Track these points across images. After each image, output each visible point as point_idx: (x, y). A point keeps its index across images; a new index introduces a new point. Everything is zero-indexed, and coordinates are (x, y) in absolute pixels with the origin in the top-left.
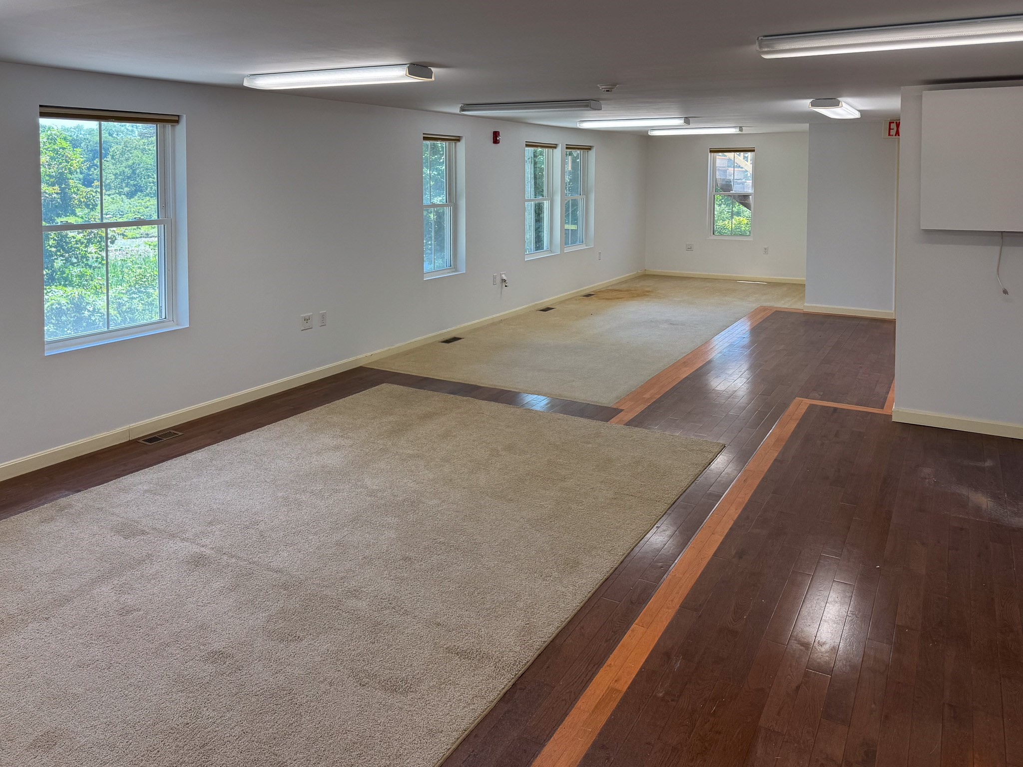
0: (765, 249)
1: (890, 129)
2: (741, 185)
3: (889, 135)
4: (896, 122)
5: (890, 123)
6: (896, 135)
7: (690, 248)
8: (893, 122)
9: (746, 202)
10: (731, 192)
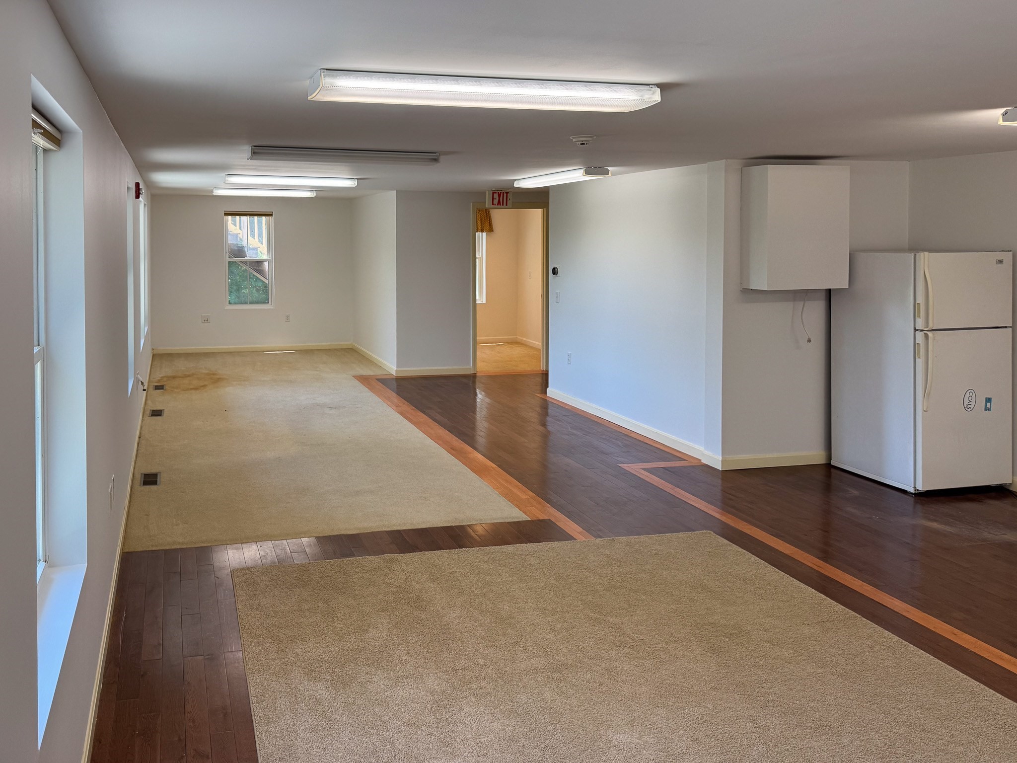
0: (287, 316)
1: (493, 199)
2: (255, 251)
3: (493, 204)
4: (498, 193)
5: (493, 193)
6: (498, 205)
7: (207, 321)
8: (496, 193)
9: (260, 268)
10: (246, 258)
